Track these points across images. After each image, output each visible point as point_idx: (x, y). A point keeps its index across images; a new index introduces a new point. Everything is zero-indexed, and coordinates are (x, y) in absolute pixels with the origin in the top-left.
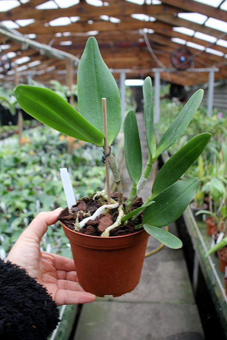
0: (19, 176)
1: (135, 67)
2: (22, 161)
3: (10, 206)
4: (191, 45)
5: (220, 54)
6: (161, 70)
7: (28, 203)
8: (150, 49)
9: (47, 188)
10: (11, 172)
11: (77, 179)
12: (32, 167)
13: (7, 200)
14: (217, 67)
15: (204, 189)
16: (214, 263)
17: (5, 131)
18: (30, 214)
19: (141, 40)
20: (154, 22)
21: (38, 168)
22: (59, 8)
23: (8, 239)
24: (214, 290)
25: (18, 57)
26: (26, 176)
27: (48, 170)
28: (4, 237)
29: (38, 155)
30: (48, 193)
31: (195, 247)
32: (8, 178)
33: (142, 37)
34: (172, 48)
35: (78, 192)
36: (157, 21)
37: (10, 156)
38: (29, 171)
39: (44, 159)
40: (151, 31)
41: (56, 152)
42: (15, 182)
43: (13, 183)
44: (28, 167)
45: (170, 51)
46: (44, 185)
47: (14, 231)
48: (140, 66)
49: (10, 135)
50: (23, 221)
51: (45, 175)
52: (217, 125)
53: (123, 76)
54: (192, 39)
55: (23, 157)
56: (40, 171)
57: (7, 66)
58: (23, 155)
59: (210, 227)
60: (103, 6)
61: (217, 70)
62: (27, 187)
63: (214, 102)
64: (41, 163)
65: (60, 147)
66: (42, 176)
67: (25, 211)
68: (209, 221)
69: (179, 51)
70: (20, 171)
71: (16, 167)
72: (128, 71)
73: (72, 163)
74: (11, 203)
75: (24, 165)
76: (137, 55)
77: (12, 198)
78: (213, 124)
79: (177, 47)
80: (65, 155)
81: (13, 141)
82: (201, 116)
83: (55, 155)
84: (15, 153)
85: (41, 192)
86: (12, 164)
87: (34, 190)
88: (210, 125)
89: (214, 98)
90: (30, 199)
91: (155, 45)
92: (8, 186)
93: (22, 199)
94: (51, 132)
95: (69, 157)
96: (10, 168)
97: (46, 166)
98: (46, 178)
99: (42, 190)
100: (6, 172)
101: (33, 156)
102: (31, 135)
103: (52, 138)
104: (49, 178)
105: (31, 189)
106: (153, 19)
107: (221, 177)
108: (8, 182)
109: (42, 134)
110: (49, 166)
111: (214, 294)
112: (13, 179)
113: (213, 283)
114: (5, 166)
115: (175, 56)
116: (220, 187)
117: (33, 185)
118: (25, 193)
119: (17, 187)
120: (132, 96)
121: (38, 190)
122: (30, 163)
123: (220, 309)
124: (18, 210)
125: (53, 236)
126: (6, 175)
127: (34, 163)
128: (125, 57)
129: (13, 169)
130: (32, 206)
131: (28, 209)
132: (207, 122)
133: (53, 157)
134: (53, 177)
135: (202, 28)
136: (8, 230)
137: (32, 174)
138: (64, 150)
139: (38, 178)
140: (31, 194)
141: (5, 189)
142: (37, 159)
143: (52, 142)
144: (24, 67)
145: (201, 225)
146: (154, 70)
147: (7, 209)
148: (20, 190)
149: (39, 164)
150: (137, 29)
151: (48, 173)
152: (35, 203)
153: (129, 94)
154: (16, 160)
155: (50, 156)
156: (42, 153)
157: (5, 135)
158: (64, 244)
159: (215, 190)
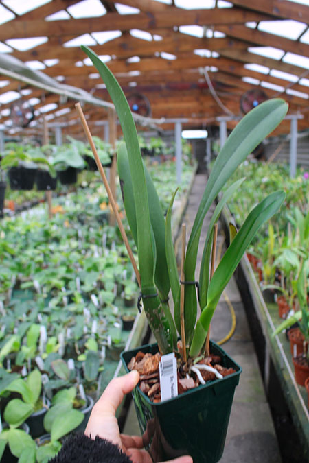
0: (52, 252)
1: (194, 115)
2: (54, 235)
3: (45, 285)
4: (265, 85)
5: (305, 96)
6: (228, 119)
7: (67, 281)
8: (212, 91)
9: (87, 265)
10: (42, 248)
11: (123, 255)
12: (67, 242)
13: (41, 279)
14: (302, 113)
15: (276, 263)
16: (281, 342)
17: (27, 199)
18: (69, 292)
19: (201, 81)
20: (218, 59)
21: (74, 244)
22: (98, 44)
23: (46, 318)
24: (282, 374)
25: (42, 104)
26: (60, 252)
27: (86, 245)
28: (42, 317)
29: (73, 228)
30: (89, 270)
31: (264, 332)
32: (39, 254)
33: (203, 76)
34: (242, 90)
35: (125, 268)
36: (221, 58)
37: (39, 230)
38: (64, 246)
39: (82, 232)
40: (214, 69)
41: (95, 224)
42: (47, 258)
43: (45, 260)
44: (62, 242)
45: (240, 93)
46: (84, 262)
47: (53, 310)
48: (202, 113)
49: (34, 205)
50: (62, 300)
51: (83, 252)
52: (300, 189)
53: (179, 127)
54: (267, 78)
55: (55, 231)
56: (78, 247)
57: (29, 116)
58: (54, 228)
59: (282, 307)
60: (153, 40)
61: (301, 117)
62: (63, 264)
63: (298, 158)
64: (77, 237)
65: (100, 218)
66: (79, 252)
67: (63, 289)
68: (281, 302)
69: (251, 93)
70: (52, 246)
71: (47, 242)
72: (185, 120)
73: (116, 237)
74: (45, 282)
75: (57, 240)
76: (197, 100)
77: (47, 276)
78: (295, 188)
79: (249, 89)
80: (106, 228)
81: (40, 212)
82: (281, 178)
83: (95, 228)
84: (44, 225)
85: (80, 270)
86: (42, 239)
87: (72, 267)
88: (291, 189)
89: (298, 153)
90: (69, 276)
91: (219, 86)
92: (40, 263)
93: (59, 276)
94: (87, 200)
95: (112, 230)
96: (40, 244)
97: (84, 240)
98: (85, 255)
99: (82, 267)
100: (35, 247)
101: (67, 228)
102: (62, 204)
103: (90, 207)
104: (89, 254)
105: (68, 267)
106: (215, 55)
107: (296, 249)
108: (40, 258)
109: (76, 203)
110: (87, 240)
111: (283, 378)
112: (45, 255)
113: (282, 366)
114: (34, 241)
115: (246, 100)
116: (294, 261)
117: (70, 261)
118: (62, 271)
119: (51, 264)
120: (191, 152)
121: (76, 267)
122: (64, 237)
123: (288, 393)
124: (55, 289)
125: (98, 315)
126: (36, 251)
127: (69, 237)
128: (182, 101)
129: (44, 244)
130: (71, 284)
131: (67, 288)
132: (288, 184)
133: (92, 230)
134: (93, 254)
135: (280, 64)
136: (46, 310)
137: (68, 249)
138: (105, 222)
139: (75, 254)
140: (69, 271)
141: (37, 266)
142: (72, 232)
143: (90, 212)
144: (50, 117)
145: (272, 307)
146: (219, 119)
147: (42, 288)
148: (55, 267)
149: (75, 238)
150: (196, 67)
151: (87, 250)
152: (75, 281)
153: (187, 149)
154: (46, 234)
155: (88, 230)
156: (77, 226)
157: (27, 204)
158: (111, 323)
159: (288, 263)
